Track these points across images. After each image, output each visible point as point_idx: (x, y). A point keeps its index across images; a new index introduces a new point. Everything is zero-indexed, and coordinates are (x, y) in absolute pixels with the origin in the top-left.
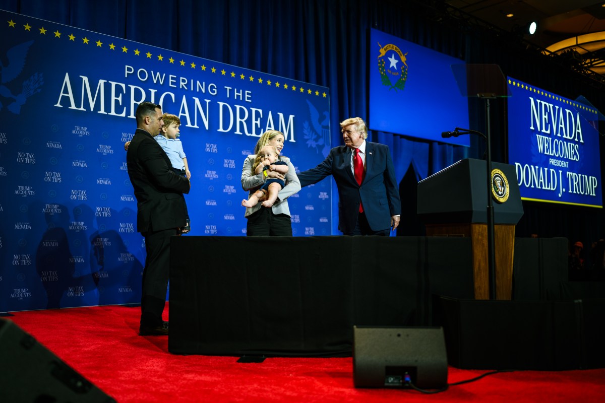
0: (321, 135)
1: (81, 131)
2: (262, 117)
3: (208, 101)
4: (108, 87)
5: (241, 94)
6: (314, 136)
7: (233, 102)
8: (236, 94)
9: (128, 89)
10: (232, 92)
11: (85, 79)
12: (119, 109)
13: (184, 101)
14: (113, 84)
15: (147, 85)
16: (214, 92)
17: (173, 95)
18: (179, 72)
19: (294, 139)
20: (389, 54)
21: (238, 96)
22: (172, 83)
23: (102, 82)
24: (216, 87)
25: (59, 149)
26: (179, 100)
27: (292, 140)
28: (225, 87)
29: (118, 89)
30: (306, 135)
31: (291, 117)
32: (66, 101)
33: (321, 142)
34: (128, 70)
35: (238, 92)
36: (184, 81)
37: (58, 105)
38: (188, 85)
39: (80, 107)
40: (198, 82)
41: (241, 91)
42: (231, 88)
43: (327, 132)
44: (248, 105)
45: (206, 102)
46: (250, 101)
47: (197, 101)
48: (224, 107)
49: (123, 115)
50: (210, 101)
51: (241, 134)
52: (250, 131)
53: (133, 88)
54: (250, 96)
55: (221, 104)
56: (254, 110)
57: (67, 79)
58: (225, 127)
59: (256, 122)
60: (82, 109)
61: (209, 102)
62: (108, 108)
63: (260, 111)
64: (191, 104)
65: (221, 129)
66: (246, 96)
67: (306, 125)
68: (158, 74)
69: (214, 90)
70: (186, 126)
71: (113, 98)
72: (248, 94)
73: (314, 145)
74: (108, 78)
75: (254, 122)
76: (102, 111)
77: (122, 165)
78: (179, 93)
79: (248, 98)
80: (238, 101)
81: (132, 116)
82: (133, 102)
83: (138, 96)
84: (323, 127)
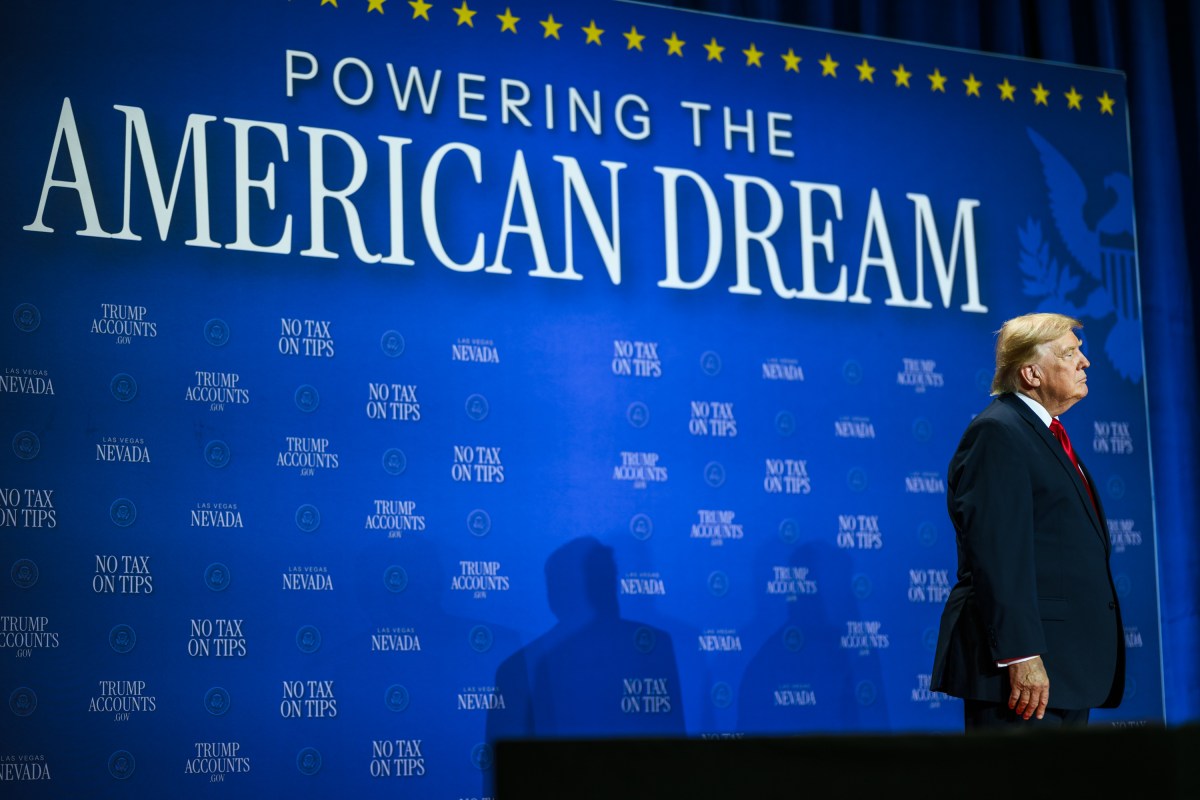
0: (1097, 275)
2: (839, 215)
3: (614, 167)
4: (220, 142)
5: (749, 130)
6: (1070, 283)
7: (716, 162)
8: (729, 128)
9: (300, 144)
10: (712, 122)
11: (135, 116)
12: (265, 227)
13: (520, 174)
14: (242, 127)
15: (372, 122)
16: (638, 128)
17: (474, 155)
18: (496, 57)
19: (982, 301)
21: (739, 138)
22: (471, 106)
23: (197, 124)
24: (645, 107)
25: (44, 398)
26: (497, 172)
27: (974, 303)
28: (685, 104)
29: (261, 145)
30: (1032, 279)
31: (966, 208)
32: (65, 206)
34: (296, 67)
35: (739, 119)
36: (515, 93)
37: (37, 225)
38: (534, 109)
39: (119, 229)
40: (574, 94)
41: (750, 114)
42: (706, 107)
43: (1123, 259)
44: (782, 174)
45: (607, 171)
46: (789, 154)
47: (571, 168)
48: (683, 185)
49: (284, 246)
50: (623, 166)
51: (757, 292)
52: (793, 279)
53: (316, 135)
54: (787, 134)
55: (670, 175)
56: (805, 189)
57: (67, 122)
58: (690, 270)
59: (818, 239)
60: (126, 234)
61: (621, 172)
62: (223, 226)
63: (834, 192)
64: (547, 185)
65: (673, 280)
66: (773, 133)
67: (1031, 236)
68: (414, 72)
69: (637, 118)
70: (532, 273)
71: (243, 183)
72: (779, 124)
74: (222, 105)
75: (808, 239)
76: (203, 238)
77: (284, 448)
78: (498, 141)
79: (781, 143)
80: (741, 161)
81: (318, 249)
82: (318, 192)
83: (338, 169)
84: (1106, 240)
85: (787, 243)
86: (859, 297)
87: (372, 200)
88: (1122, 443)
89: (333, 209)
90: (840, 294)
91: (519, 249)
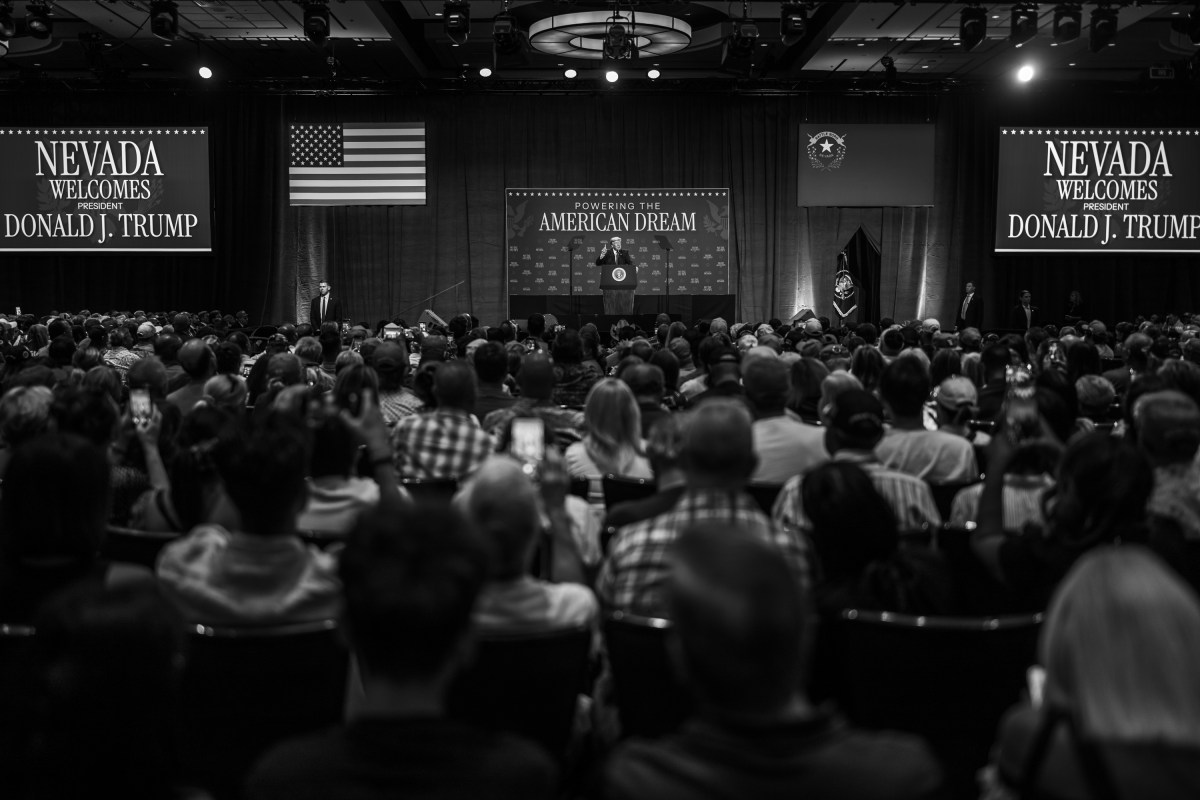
0: (720, 223)
1: (553, 241)
2: (668, 218)
4: (566, 216)
5: (652, 206)
6: (714, 224)
7: (645, 212)
8: (648, 206)
9: (578, 216)
10: (645, 206)
11: (554, 214)
12: (572, 227)
13: (612, 216)
14: (569, 214)
16: (632, 208)
17: (604, 214)
18: (607, 200)
19: (695, 229)
20: (822, 140)
21: (650, 207)
22: (604, 207)
23: (563, 214)
24: (634, 205)
26: (608, 216)
27: (693, 230)
28: (640, 203)
29: (572, 216)
30: (705, 224)
31: (693, 214)
32: (545, 227)
33: (719, 228)
34: (577, 205)
35: (650, 204)
36: (611, 205)
37: (541, 230)
38: (614, 207)
40: (621, 204)
41: (652, 204)
42: (644, 204)
43: (725, 220)
44: (657, 212)
45: (626, 214)
47: (620, 215)
49: (575, 229)
51: (652, 230)
52: (659, 227)
53: (580, 214)
55: (637, 214)
57: (545, 216)
58: (640, 227)
59: (664, 222)
60: (553, 230)
61: (629, 214)
62: (566, 227)
63: (668, 214)
64: (616, 218)
65: (637, 229)
66: (656, 206)
67: (706, 218)
68: (595, 203)
71: (569, 221)
72: (658, 205)
73: (713, 230)
74: (566, 211)
75: (662, 222)
76: (563, 229)
78: (608, 212)
79: (658, 208)
80: (650, 210)
81: (580, 229)
82: (580, 222)
83: (583, 218)
84: (722, 217)
85: (658, 223)
86: (671, 230)
87: (588, 223)
88: (723, 249)
89: (582, 224)
90: (668, 230)
91: (612, 227)
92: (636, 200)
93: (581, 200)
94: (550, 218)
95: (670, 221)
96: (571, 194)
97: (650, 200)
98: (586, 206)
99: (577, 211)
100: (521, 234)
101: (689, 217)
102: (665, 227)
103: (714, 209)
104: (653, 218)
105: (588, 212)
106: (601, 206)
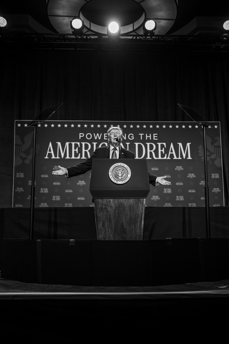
0: (213, 152)
2: (165, 147)
3: (128, 144)
4: (70, 146)
5: (150, 137)
6: (208, 154)
7: (144, 141)
8: (147, 137)
9: (81, 145)
10: (144, 137)
11: (59, 143)
12: (76, 155)
14: (73, 143)
16: (132, 138)
19: (191, 157)
21: (148, 138)
23: (67, 144)
24: (133, 135)
25: (47, 178)
27: (189, 158)
28: (140, 134)
29: (76, 145)
30: (200, 153)
31: (188, 144)
32: (50, 155)
33: (213, 156)
34: (81, 135)
35: (148, 135)
37: (47, 157)
41: (150, 135)
42: (143, 134)
43: (218, 149)
44: (155, 142)
46: (157, 139)
49: (79, 157)
50: (129, 143)
51: (151, 158)
52: (157, 156)
53: (83, 144)
54: (157, 137)
55: (137, 144)
56: (159, 144)
57: (50, 145)
58: (140, 155)
59: (162, 151)
60: (58, 157)
62: (70, 155)
63: (165, 144)
66: (154, 137)
67: (201, 147)
68: (98, 134)
69: (132, 137)
71: (73, 150)
72: (155, 135)
73: (207, 158)
74: (71, 141)
75: (160, 151)
76: (68, 157)
77: (78, 182)
79: (155, 138)
80: (149, 141)
81: (83, 157)
82: (84, 150)
84: (215, 147)
85: (156, 152)
86: (169, 158)
87: (91, 151)
88: (217, 177)
89: (86, 152)
90: (165, 158)
92: (136, 132)
93: (85, 131)
94: (55, 147)
95: (167, 150)
96: (76, 126)
97: (148, 131)
98: (89, 136)
99: (80, 141)
100: (27, 162)
101: (184, 147)
102: (163, 156)
103: (208, 140)
104: (151, 147)
105: (91, 142)
106: (103, 136)
